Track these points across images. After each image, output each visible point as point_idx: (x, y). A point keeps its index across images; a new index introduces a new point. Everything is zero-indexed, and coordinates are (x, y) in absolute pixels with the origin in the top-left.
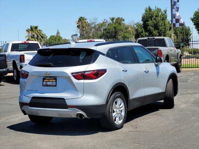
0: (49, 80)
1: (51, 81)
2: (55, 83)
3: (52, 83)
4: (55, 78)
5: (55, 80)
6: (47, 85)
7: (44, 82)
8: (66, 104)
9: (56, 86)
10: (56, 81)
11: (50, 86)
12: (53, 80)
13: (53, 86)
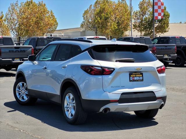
0: (136, 75)
1: (137, 76)
2: (142, 77)
3: (139, 78)
4: (141, 73)
5: (141, 75)
6: (134, 81)
7: (131, 78)
9: (142, 80)
11: (138, 80)
12: (139, 74)
13: (140, 81)
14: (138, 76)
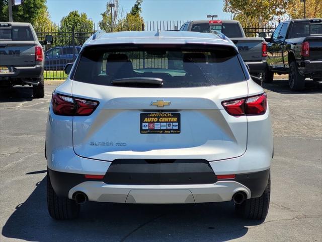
0: (159, 118)
1: (163, 119)
2: (177, 124)
3: (169, 125)
4: (176, 114)
5: (175, 119)
6: (153, 131)
7: (143, 124)
8: (214, 173)
9: (178, 131)
10: (179, 121)
11: (163, 131)
12: (169, 117)
13: (171, 133)
14: (167, 119)
